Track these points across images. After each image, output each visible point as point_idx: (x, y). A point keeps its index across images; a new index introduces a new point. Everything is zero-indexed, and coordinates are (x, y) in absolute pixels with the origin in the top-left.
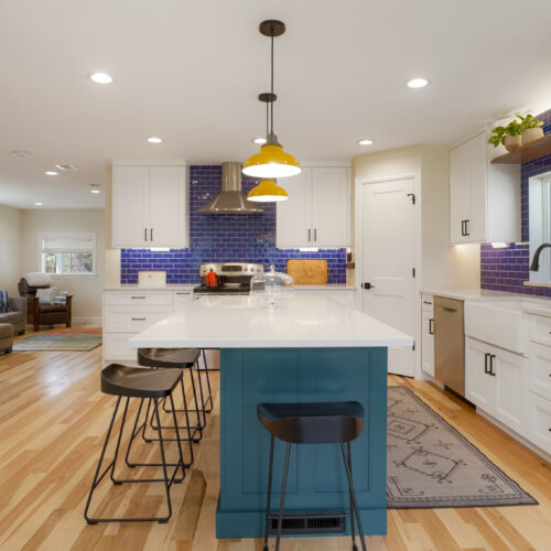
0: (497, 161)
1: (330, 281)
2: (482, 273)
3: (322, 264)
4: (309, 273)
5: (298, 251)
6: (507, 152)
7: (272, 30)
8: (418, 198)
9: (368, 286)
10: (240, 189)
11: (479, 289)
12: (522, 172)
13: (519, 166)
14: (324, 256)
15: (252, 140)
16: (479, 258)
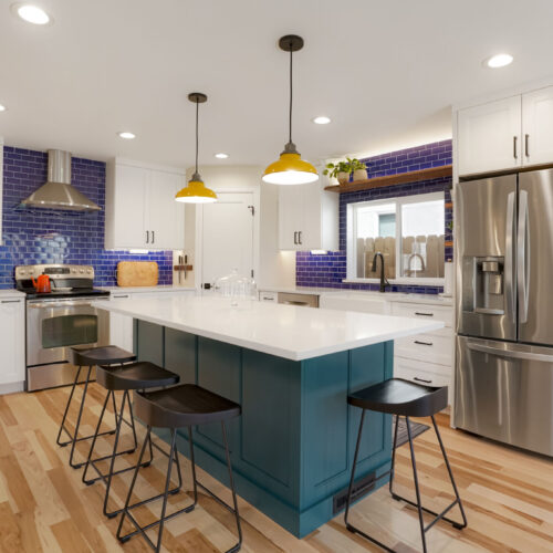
0: (328, 188)
1: (159, 283)
2: (298, 274)
3: (153, 266)
4: (141, 275)
5: (128, 253)
6: (338, 183)
7: (291, 45)
8: (257, 210)
9: (207, 286)
10: (68, 181)
11: (295, 286)
12: (340, 199)
13: (338, 195)
14: (152, 258)
15: (118, 134)
16: (295, 261)
